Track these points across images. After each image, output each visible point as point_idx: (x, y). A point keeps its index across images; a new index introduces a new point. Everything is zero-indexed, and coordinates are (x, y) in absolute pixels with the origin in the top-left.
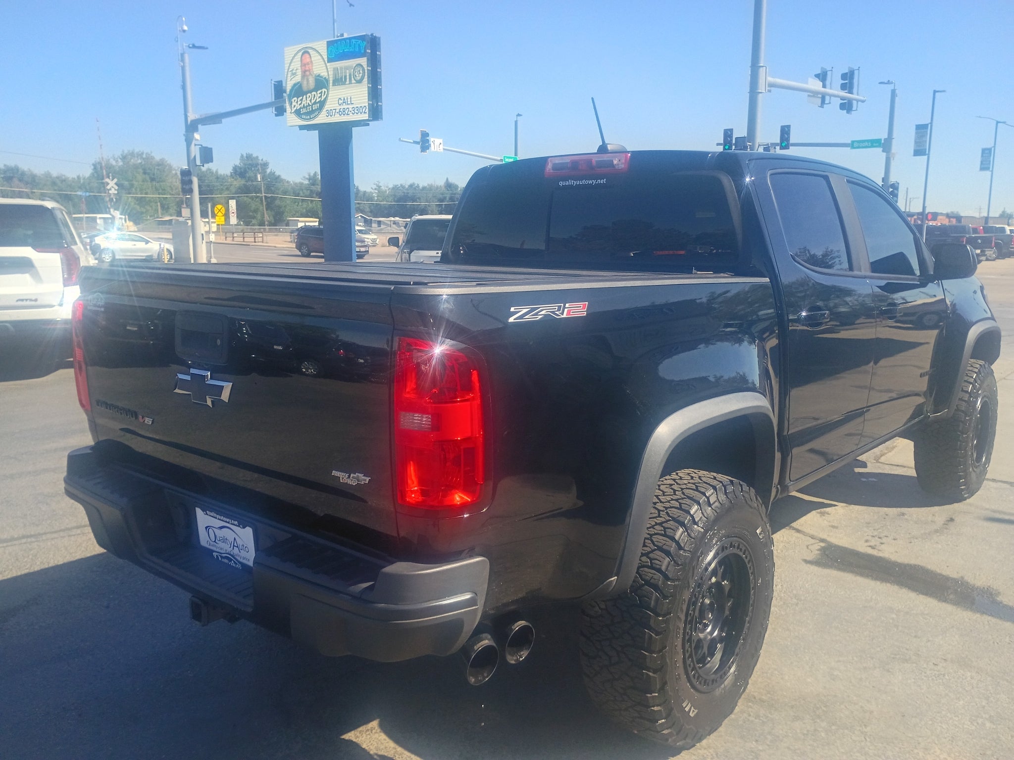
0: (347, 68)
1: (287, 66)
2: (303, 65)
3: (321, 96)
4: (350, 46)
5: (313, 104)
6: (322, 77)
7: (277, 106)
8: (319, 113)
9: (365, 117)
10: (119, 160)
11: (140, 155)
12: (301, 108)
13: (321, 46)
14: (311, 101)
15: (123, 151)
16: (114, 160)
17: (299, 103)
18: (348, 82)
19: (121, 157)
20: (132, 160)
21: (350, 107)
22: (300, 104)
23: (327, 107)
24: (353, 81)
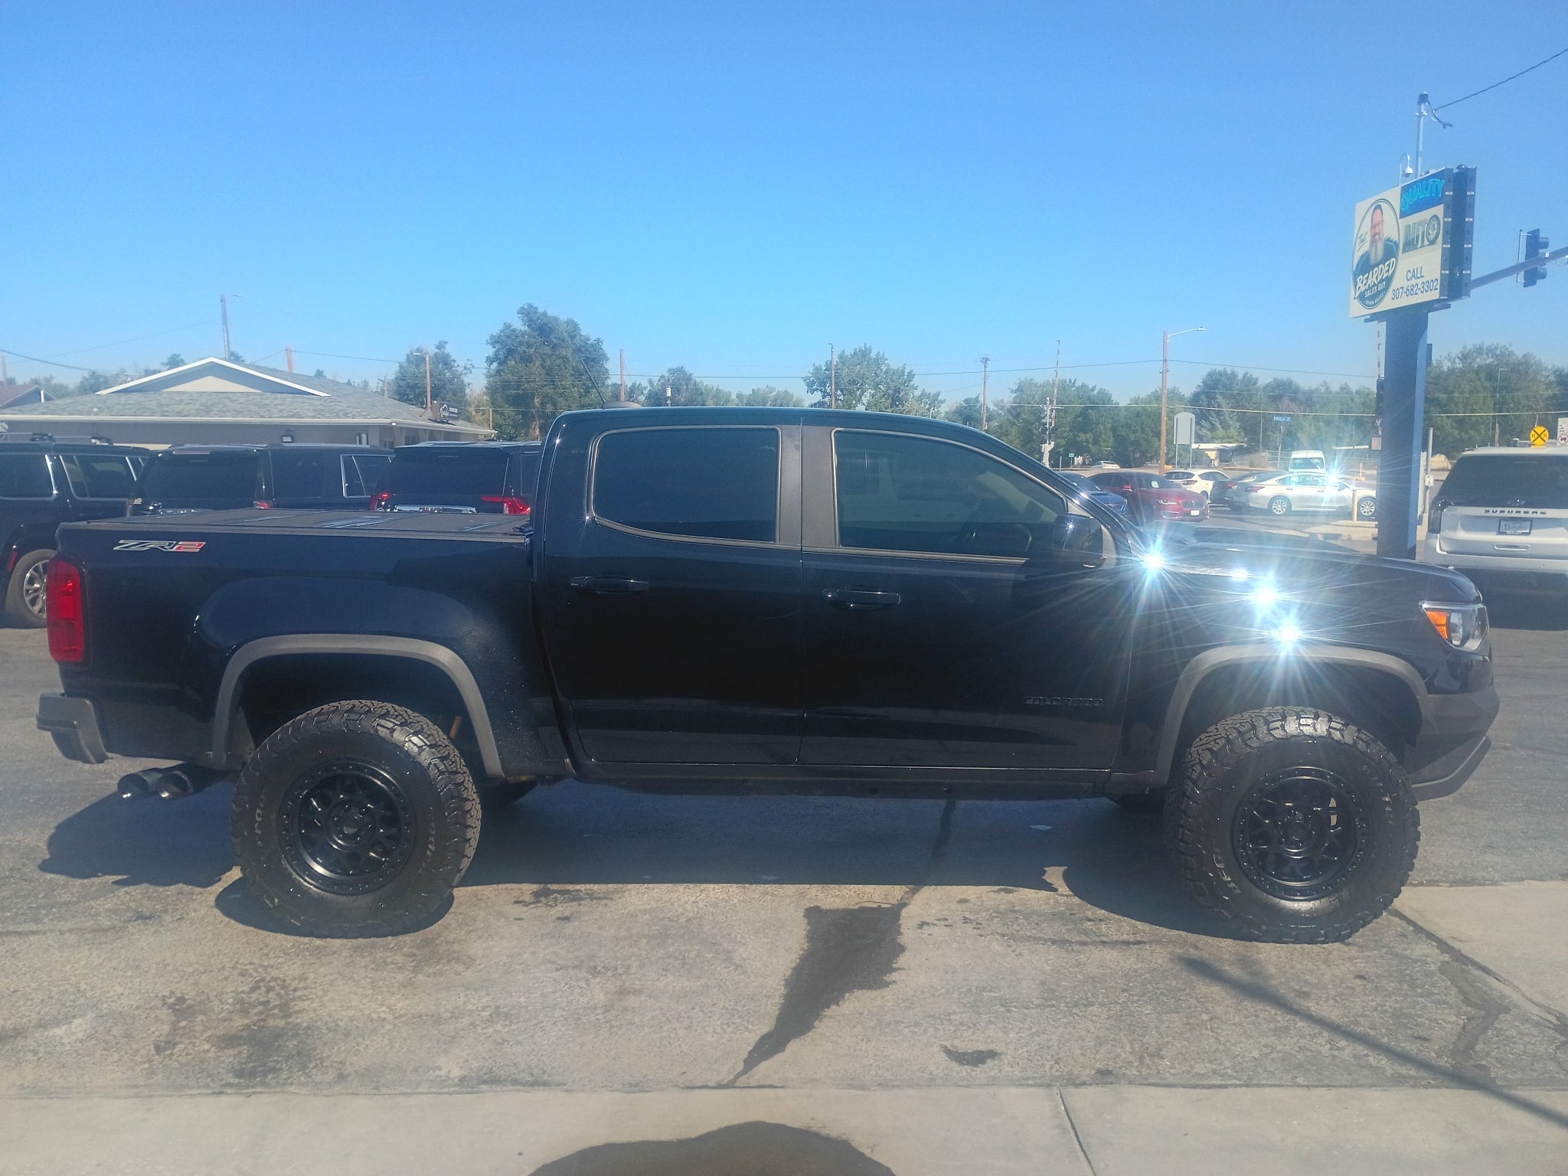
0: (1420, 223)
1: (1356, 231)
2: (1374, 226)
3: (1388, 271)
4: (1426, 189)
5: (1379, 283)
6: (1391, 241)
7: (1526, 269)
8: (1384, 294)
9: (1435, 295)
10: (1457, 361)
11: (1491, 351)
12: (1366, 290)
13: (1394, 195)
14: (1377, 278)
15: (1465, 347)
16: (1450, 360)
17: (1364, 282)
18: (1419, 245)
19: (1460, 356)
20: (1478, 360)
21: (1421, 280)
22: (1365, 284)
23: (1394, 286)
24: (1426, 242)
